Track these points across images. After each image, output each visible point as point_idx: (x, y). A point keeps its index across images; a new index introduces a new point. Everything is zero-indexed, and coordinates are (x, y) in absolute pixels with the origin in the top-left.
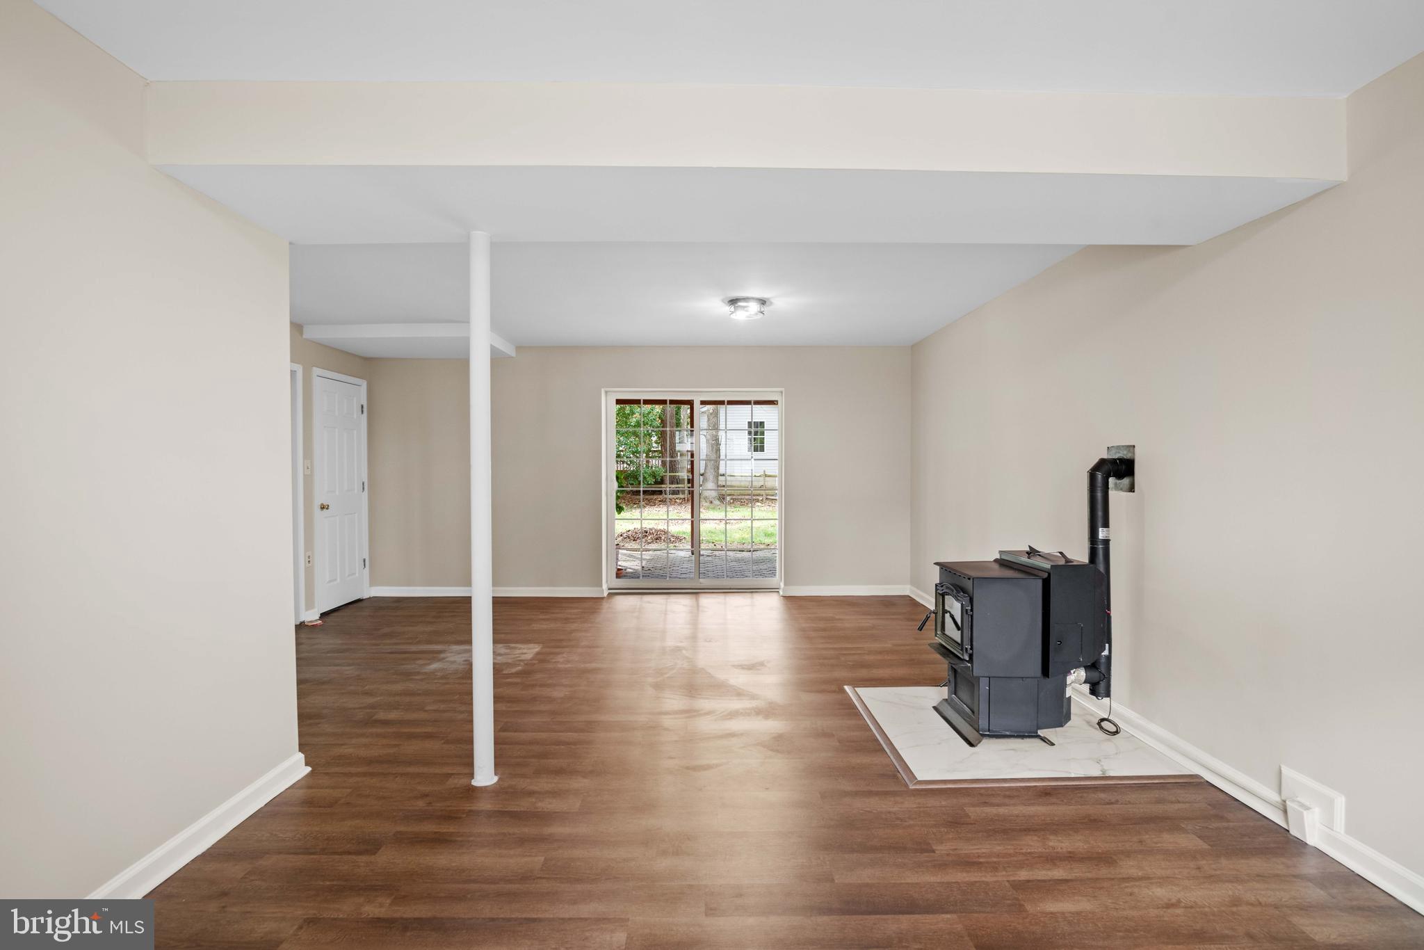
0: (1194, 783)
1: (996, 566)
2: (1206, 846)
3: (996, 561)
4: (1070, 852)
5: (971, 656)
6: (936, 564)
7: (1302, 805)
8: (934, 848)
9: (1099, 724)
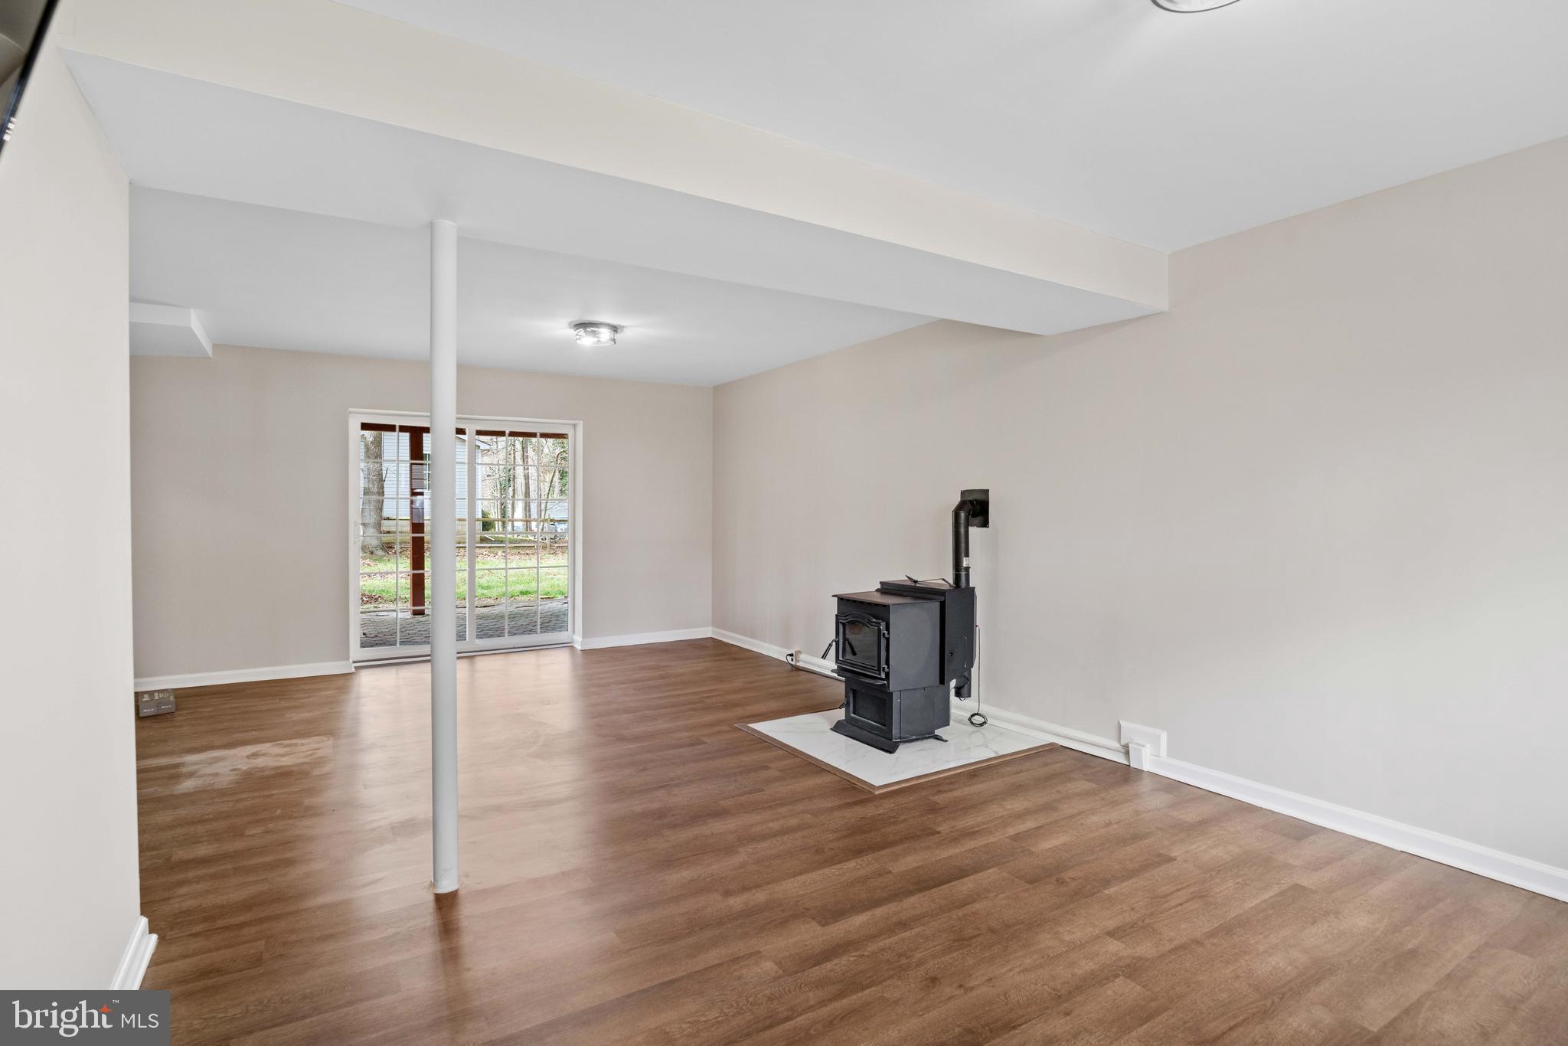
0: (1052, 749)
1: (878, 594)
2: (1094, 786)
3: (877, 590)
4: (1025, 809)
5: (887, 675)
6: (833, 596)
7: (1139, 745)
8: (938, 830)
9: (970, 719)
